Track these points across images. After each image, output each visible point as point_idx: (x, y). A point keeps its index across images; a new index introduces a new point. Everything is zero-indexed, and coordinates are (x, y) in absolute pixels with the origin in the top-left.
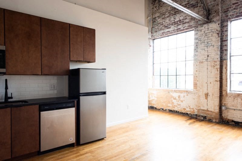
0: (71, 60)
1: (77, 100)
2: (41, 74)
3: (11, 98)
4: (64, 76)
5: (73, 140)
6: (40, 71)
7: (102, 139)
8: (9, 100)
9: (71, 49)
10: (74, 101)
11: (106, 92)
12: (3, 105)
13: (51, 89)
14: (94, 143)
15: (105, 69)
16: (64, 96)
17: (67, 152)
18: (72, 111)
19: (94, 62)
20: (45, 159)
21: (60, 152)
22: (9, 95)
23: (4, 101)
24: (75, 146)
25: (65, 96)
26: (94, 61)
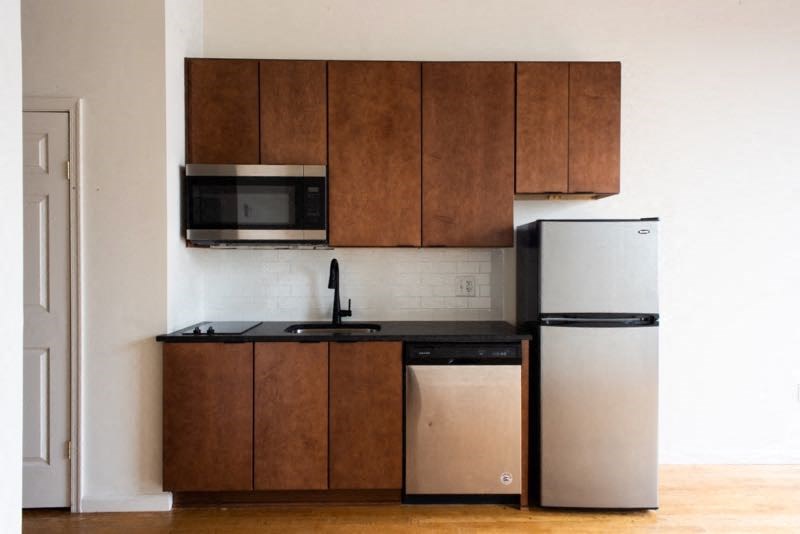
0: (518, 190)
1: (530, 337)
2: (419, 244)
3: (348, 313)
4: (503, 250)
5: (512, 481)
6: (419, 236)
7: (642, 511)
8: (345, 319)
9: (519, 153)
10: (520, 343)
11: (658, 316)
12: (329, 332)
13: (459, 293)
14: (600, 517)
15: (656, 219)
16: (499, 319)
17: (488, 520)
18: (511, 377)
19: (616, 192)
20: (415, 521)
21: (466, 514)
22: (344, 306)
23: (331, 320)
24: (522, 509)
25: (503, 319)
26: (614, 190)
